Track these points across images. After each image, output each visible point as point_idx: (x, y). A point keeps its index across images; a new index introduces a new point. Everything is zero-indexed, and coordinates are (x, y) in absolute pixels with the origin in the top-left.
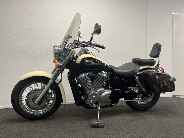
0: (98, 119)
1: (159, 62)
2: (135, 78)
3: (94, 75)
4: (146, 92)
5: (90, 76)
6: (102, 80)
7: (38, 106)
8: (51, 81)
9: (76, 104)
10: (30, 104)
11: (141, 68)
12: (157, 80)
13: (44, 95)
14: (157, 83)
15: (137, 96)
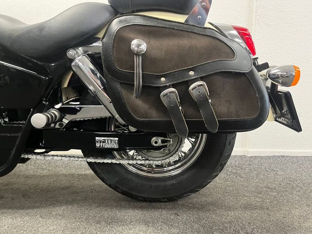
4: (132, 128)
14: (138, 81)
15: (98, 145)
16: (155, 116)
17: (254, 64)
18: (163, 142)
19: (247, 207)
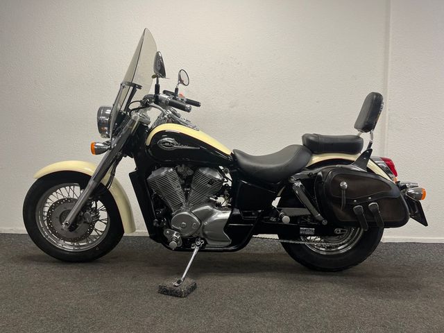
0: (184, 276)
1: (370, 144)
2: (292, 184)
3: (190, 172)
4: (325, 222)
5: (179, 174)
6: (209, 185)
7: (72, 235)
8: (91, 182)
9: (151, 237)
10: (56, 228)
11: (316, 159)
12: (344, 193)
13: (79, 212)
14: (344, 202)
15: (301, 232)
16: (349, 219)
17: (398, 186)
18: (342, 231)
19: (392, 276)
